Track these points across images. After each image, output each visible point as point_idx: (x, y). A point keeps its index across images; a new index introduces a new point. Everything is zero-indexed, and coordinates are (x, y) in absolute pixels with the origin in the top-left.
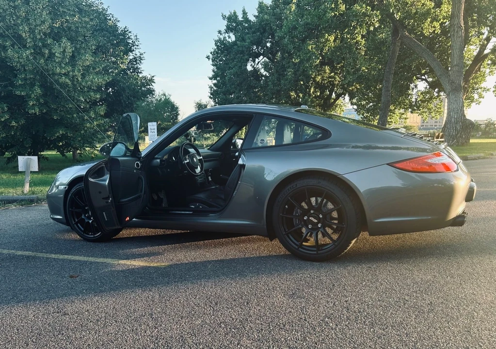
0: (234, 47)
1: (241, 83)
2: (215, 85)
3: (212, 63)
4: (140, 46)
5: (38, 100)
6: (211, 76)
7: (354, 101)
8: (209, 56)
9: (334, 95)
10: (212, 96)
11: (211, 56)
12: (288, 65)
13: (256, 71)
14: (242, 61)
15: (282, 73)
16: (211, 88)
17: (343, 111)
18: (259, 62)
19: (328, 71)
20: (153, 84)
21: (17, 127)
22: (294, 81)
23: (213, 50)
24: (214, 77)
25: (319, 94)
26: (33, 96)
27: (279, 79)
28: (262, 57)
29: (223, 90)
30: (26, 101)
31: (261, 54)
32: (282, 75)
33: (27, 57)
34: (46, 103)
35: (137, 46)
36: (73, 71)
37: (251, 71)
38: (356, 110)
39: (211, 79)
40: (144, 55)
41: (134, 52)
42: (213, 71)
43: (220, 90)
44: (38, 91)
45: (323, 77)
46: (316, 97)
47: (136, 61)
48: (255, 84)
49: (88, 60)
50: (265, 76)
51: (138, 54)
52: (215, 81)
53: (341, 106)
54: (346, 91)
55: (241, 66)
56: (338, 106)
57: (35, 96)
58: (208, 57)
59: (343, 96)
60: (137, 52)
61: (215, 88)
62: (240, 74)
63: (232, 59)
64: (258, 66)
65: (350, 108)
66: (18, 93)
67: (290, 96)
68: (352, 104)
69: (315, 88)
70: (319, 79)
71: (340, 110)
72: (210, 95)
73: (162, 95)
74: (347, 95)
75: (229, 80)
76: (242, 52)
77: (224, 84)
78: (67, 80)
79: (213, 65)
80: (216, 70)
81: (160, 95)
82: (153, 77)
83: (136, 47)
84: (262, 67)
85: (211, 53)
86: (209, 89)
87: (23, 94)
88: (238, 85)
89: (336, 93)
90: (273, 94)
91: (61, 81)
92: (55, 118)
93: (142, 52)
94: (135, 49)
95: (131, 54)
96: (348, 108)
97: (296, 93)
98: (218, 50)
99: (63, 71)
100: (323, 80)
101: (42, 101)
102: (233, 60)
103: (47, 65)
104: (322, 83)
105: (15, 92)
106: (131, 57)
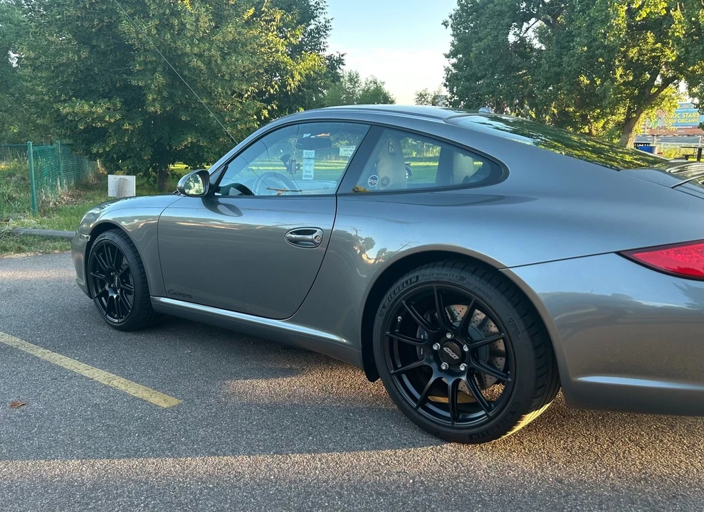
0: (488, 6)
1: (495, 63)
2: (453, 65)
3: (452, 32)
4: (327, 9)
5: (159, 92)
6: (448, 52)
7: (695, 90)
8: (447, 22)
9: (659, 80)
10: (447, 83)
11: (450, 22)
12: (577, 32)
13: (522, 44)
14: (501, 27)
15: (567, 44)
16: (448, 70)
17: (675, 106)
18: (527, 29)
19: (651, 40)
20: (341, 66)
21: (133, 131)
22: (585, 58)
23: (453, 13)
24: (453, 54)
25: (631, 78)
26: (153, 86)
27: (560, 56)
28: (533, 20)
29: (466, 74)
30: (144, 94)
31: (532, 16)
32: (566, 47)
33: (149, 31)
34: (171, 96)
35: (323, 9)
36: (209, 50)
37: (515, 42)
38: (698, 106)
39: (447, 56)
40: (332, 23)
41: (316, 19)
42: (453, 45)
43: (461, 73)
44: (160, 79)
45: (641, 50)
46: (625, 84)
47: (319, 33)
48: (519, 63)
49: (230, 32)
50: (540, 51)
51: (323, 21)
52: (454, 60)
53: (671, 98)
54: (681, 73)
55: (497, 36)
56: (666, 99)
57: (156, 87)
58: (445, 24)
59: (676, 81)
60: (321, 19)
61: (454, 71)
62: (494, 49)
63: (483, 26)
64: (525, 35)
65: (687, 102)
66: (134, 83)
67: (579, 83)
68: (692, 95)
69: (625, 68)
70: (633, 53)
71: (669, 105)
72: (444, 81)
73: (371, 82)
74: (683, 80)
75: (476, 57)
76: (501, 14)
77: (468, 63)
78: (199, 63)
79: (453, 35)
80: (456, 43)
81: (368, 83)
82: (342, 56)
83: (321, 11)
84: (536, 37)
85: (451, 17)
86: (445, 72)
87: (140, 84)
88: (491, 66)
89: (663, 76)
90: (547, 79)
91: (192, 64)
92: (183, 118)
93: (328, 17)
94: (318, 14)
95: (312, 22)
96: (684, 102)
97: (589, 77)
98: (463, 12)
99: (196, 50)
100: (640, 53)
101: (165, 94)
102: (485, 26)
103: (175, 42)
104: (638, 60)
105: (130, 82)
106: (312, 27)
